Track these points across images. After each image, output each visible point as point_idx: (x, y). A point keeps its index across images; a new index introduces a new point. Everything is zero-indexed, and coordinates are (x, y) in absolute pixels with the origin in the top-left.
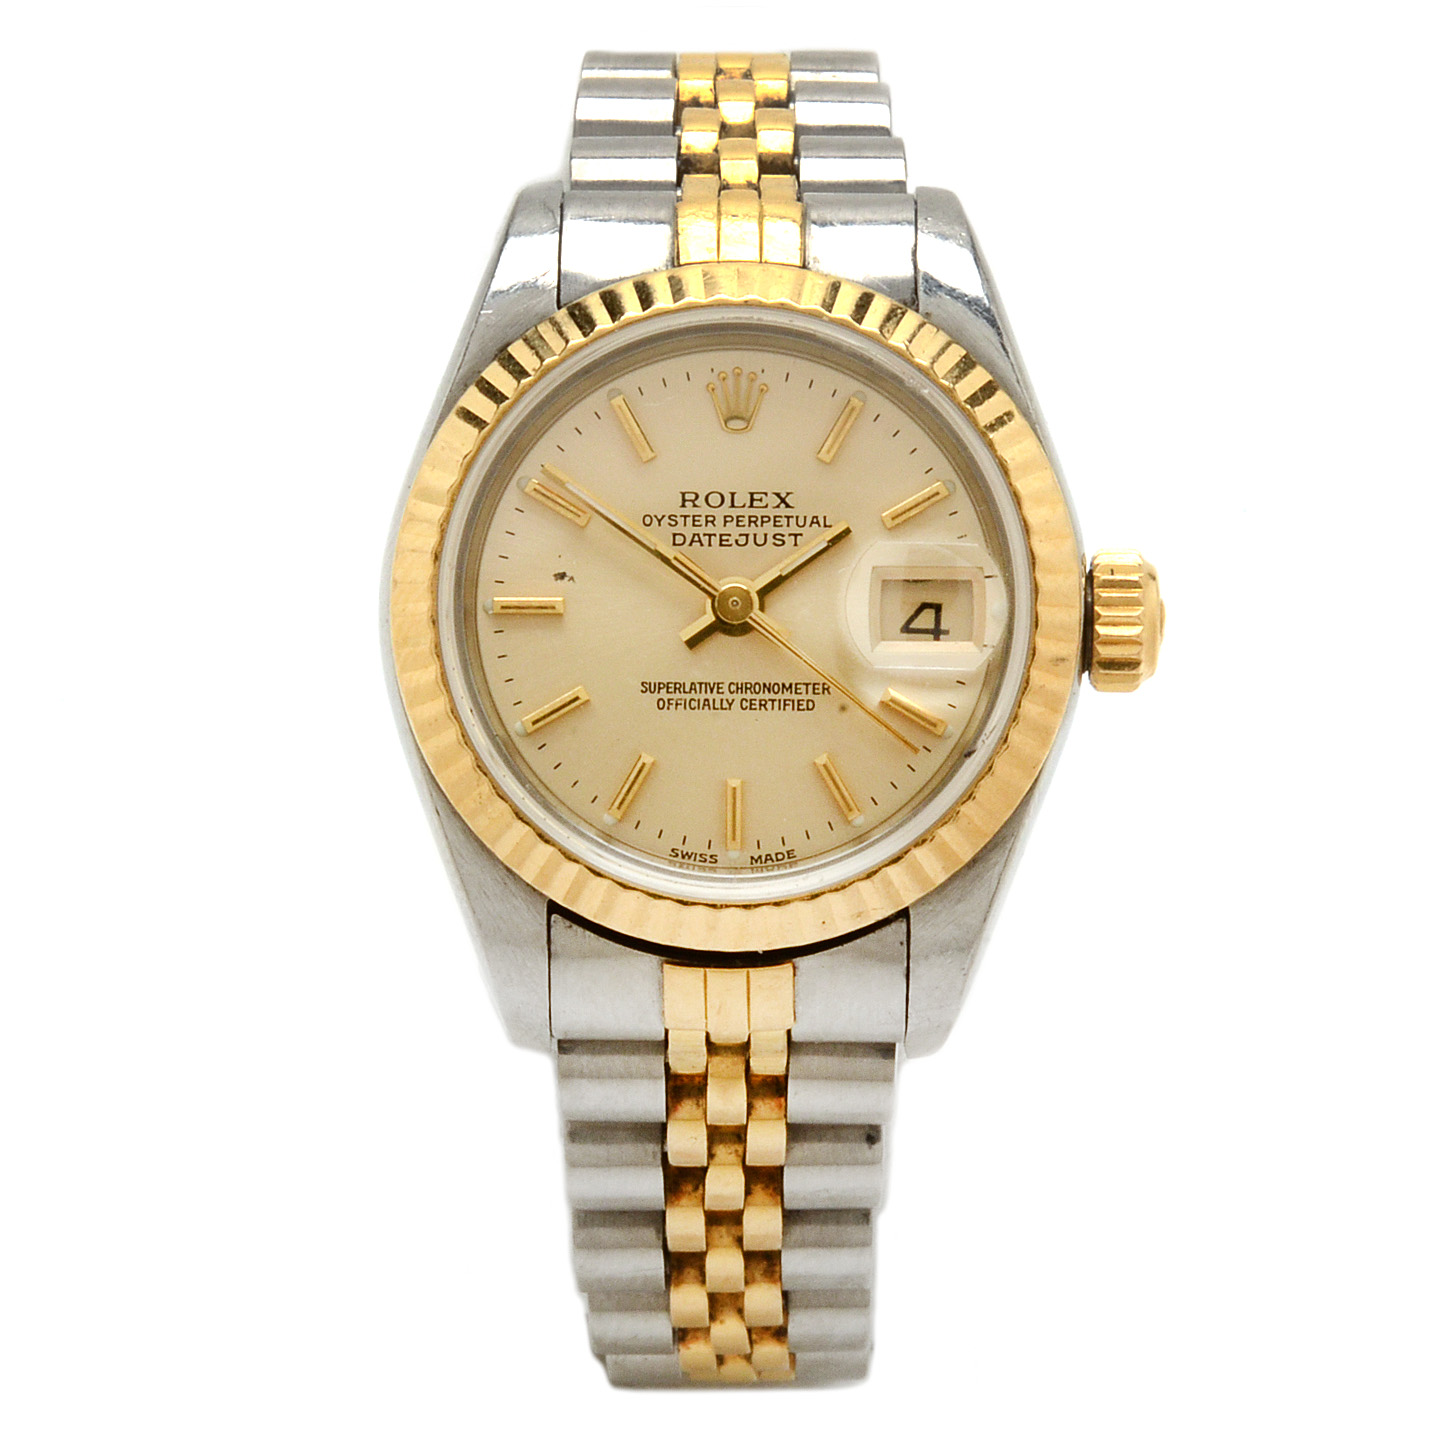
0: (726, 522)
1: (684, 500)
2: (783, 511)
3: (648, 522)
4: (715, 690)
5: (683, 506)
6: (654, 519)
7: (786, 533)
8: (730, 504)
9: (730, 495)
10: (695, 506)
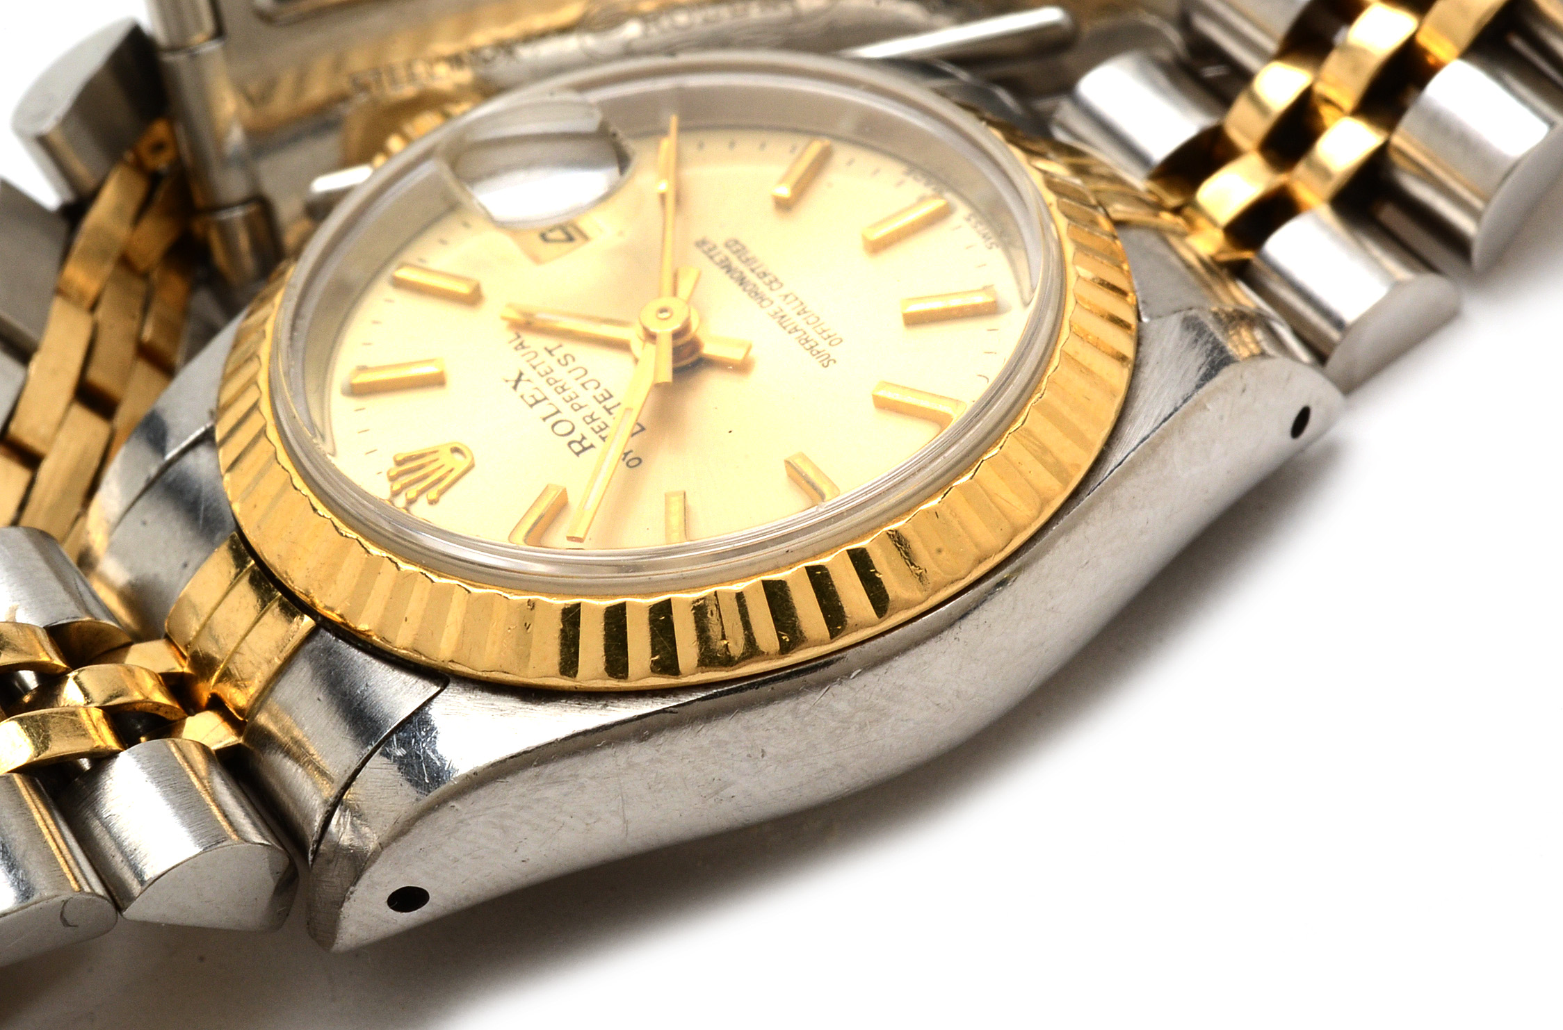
0: (581, 407)
1: (585, 449)
2: (529, 373)
3: (636, 462)
4: (781, 314)
5: (592, 446)
6: (627, 459)
7: (554, 359)
8: (559, 415)
9: (547, 420)
10: (584, 438)
